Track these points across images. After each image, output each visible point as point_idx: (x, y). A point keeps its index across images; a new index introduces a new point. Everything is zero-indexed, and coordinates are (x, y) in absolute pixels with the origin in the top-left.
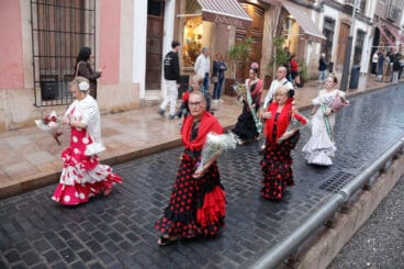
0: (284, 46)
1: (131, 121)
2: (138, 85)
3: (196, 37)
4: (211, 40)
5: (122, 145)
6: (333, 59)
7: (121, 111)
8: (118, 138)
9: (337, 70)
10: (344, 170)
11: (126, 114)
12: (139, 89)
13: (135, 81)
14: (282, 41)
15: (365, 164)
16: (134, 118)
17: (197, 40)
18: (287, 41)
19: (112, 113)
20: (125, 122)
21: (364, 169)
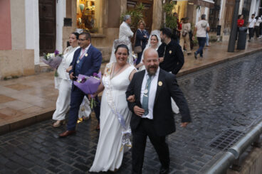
0: (173, 11)
1: (26, 87)
2: (33, 50)
3: (89, 4)
4: (103, 7)
5: (16, 112)
6: (221, 22)
7: (15, 77)
8: (11, 104)
9: (225, 32)
10: (233, 128)
11: (20, 80)
12: (33, 55)
13: (28, 47)
14: (171, 7)
15: (254, 122)
16: (29, 84)
17: (90, 7)
18: (176, 6)
19: (5, 79)
20: (19, 88)
21: (253, 127)
